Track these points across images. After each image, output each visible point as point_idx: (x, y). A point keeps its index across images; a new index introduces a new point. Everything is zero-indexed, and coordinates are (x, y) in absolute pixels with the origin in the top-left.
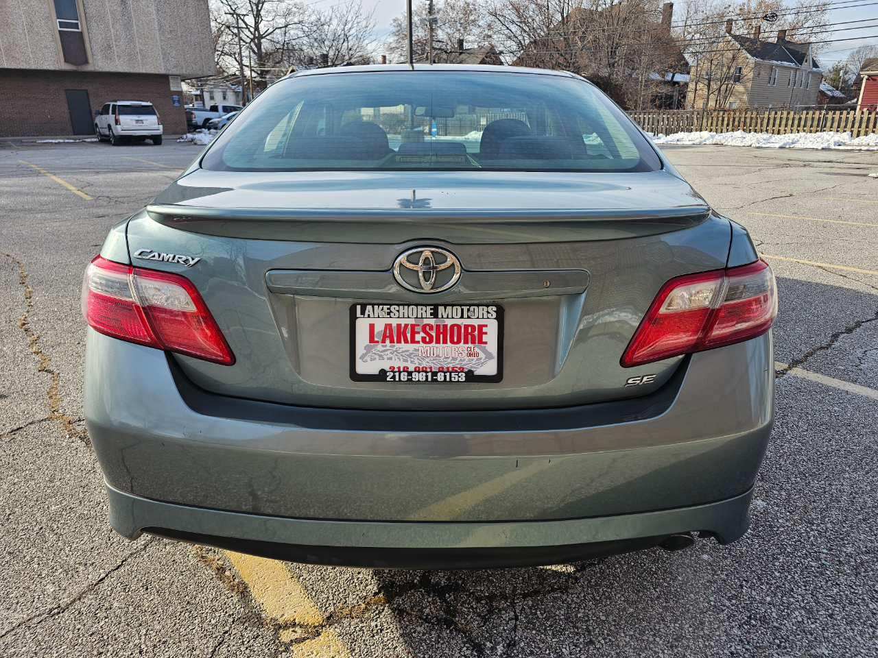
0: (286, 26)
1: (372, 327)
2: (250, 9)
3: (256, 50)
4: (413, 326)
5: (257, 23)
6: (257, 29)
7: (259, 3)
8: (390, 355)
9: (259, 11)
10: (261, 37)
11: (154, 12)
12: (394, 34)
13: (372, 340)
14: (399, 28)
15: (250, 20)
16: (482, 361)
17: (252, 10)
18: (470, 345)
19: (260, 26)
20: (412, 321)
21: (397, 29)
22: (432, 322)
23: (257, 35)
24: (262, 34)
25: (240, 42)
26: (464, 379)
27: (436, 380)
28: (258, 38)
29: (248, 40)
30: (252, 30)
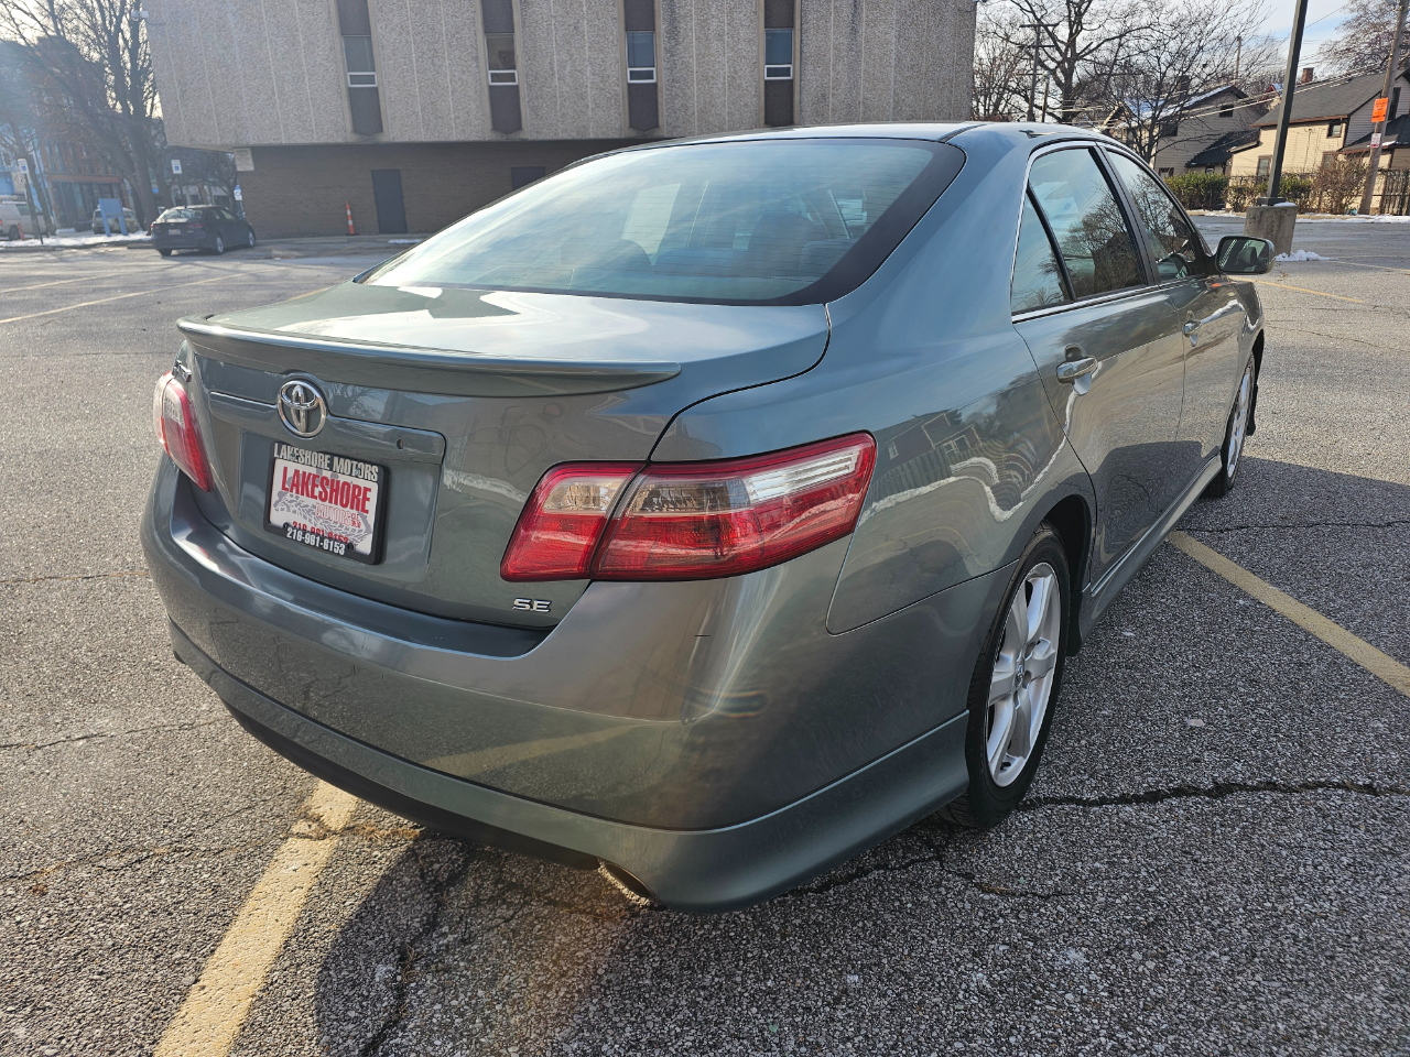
0: (1121, 37)
1: (286, 469)
2: (1067, 14)
3: (1063, 79)
4: (315, 476)
5: (1073, 36)
6: (1071, 42)
7: (1082, 1)
8: (295, 508)
9: (1079, 15)
10: (1077, 57)
11: (894, 40)
12: (1348, 24)
13: (284, 488)
14: (1361, 13)
15: (1063, 33)
16: (362, 533)
17: (1069, 16)
18: (354, 511)
19: (1077, 39)
20: (313, 471)
21: (1355, 14)
22: (327, 474)
23: (1069, 55)
24: (1078, 52)
25: (1035, 70)
26: (342, 553)
27: (321, 547)
28: (1071, 57)
29: (1052, 65)
30: (1063, 48)
